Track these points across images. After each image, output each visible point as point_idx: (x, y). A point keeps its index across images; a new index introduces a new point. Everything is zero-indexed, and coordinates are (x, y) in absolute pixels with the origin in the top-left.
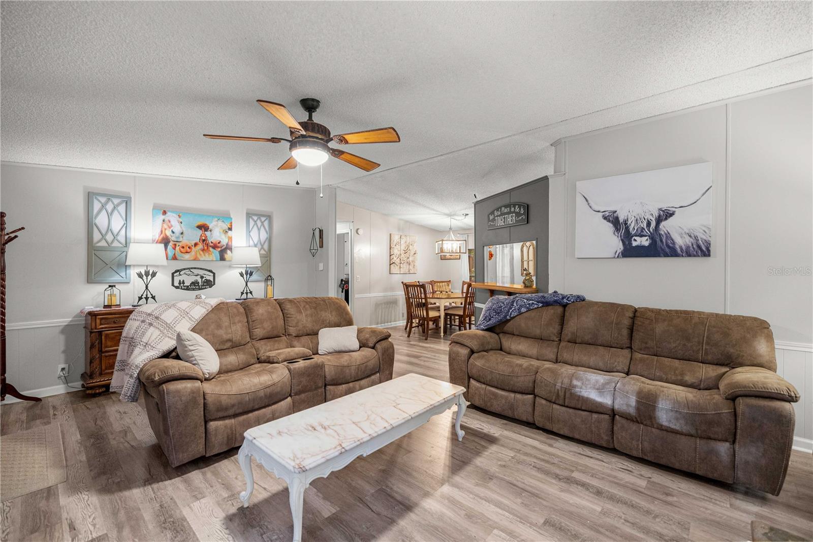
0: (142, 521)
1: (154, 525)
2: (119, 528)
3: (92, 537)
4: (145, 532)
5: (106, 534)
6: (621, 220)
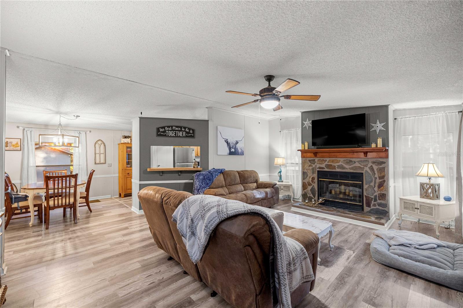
0: (347, 292)
1: (346, 286)
2: (357, 299)
3: (368, 305)
4: (351, 287)
5: (363, 301)
6: (229, 143)
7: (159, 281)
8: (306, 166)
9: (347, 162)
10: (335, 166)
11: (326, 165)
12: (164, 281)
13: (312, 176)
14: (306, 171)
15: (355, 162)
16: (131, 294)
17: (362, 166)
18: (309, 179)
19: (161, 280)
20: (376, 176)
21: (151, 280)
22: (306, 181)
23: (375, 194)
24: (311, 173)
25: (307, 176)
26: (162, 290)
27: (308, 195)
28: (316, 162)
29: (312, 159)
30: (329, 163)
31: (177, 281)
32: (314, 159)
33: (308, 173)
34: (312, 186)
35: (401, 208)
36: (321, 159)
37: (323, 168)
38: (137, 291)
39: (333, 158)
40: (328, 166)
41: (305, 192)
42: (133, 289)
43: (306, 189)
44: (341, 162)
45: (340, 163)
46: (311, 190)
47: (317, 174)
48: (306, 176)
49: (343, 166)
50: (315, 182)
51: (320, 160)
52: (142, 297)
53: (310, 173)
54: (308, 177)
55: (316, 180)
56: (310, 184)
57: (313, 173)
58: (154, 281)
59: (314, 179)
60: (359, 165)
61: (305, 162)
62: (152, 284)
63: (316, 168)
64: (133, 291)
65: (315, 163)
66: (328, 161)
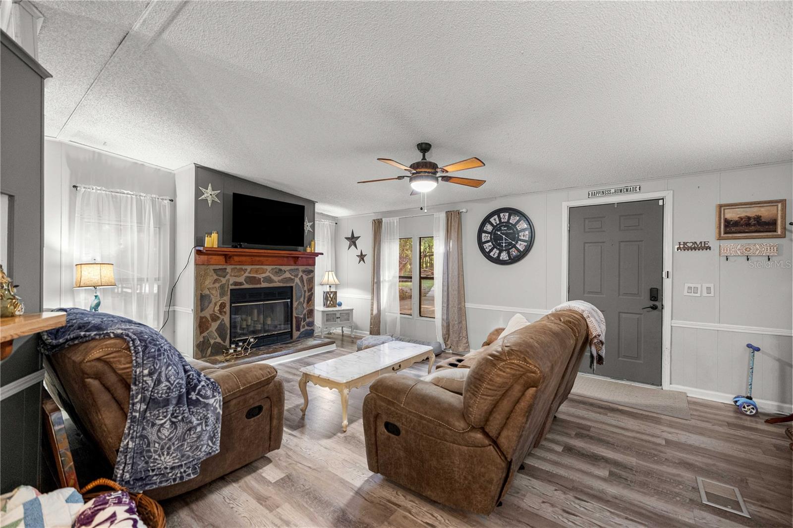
7: (567, 492)
8: (208, 282)
9: (276, 272)
10: (260, 279)
11: (247, 277)
12: (561, 485)
13: (221, 301)
14: (208, 292)
15: (285, 272)
16: (626, 516)
17: (293, 277)
18: (213, 308)
19: (562, 491)
20: (306, 288)
21: (563, 517)
22: (207, 314)
23: (304, 313)
24: (219, 295)
25: (210, 302)
26: (579, 481)
27: (212, 342)
28: (228, 272)
29: (220, 267)
30: (250, 274)
31: (547, 471)
32: (224, 267)
33: (212, 296)
34: (219, 322)
35: (323, 323)
36: (238, 267)
37: (241, 284)
38: (612, 511)
39: (257, 265)
40: (250, 280)
41: (204, 337)
42: (617, 519)
43: (207, 329)
44: (268, 272)
45: (267, 274)
46: (217, 330)
47: (229, 296)
48: (206, 304)
49: (270, 278)
50: (225, 313)
51: (236, 270)
52: (613, 497)
53: (217, 296)
54: (212, 305)
55: (227, 309)
56: (214, 318)
57: (222, 294)
58: (573, 499)
59: (225, 307)
60: (290, 276)
61: (205, 274)
62: (581, 498)
63: (228, 285)
64: (618, 516)
65: (227, 274)
66: (249, 270)
